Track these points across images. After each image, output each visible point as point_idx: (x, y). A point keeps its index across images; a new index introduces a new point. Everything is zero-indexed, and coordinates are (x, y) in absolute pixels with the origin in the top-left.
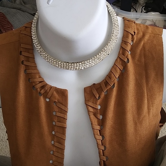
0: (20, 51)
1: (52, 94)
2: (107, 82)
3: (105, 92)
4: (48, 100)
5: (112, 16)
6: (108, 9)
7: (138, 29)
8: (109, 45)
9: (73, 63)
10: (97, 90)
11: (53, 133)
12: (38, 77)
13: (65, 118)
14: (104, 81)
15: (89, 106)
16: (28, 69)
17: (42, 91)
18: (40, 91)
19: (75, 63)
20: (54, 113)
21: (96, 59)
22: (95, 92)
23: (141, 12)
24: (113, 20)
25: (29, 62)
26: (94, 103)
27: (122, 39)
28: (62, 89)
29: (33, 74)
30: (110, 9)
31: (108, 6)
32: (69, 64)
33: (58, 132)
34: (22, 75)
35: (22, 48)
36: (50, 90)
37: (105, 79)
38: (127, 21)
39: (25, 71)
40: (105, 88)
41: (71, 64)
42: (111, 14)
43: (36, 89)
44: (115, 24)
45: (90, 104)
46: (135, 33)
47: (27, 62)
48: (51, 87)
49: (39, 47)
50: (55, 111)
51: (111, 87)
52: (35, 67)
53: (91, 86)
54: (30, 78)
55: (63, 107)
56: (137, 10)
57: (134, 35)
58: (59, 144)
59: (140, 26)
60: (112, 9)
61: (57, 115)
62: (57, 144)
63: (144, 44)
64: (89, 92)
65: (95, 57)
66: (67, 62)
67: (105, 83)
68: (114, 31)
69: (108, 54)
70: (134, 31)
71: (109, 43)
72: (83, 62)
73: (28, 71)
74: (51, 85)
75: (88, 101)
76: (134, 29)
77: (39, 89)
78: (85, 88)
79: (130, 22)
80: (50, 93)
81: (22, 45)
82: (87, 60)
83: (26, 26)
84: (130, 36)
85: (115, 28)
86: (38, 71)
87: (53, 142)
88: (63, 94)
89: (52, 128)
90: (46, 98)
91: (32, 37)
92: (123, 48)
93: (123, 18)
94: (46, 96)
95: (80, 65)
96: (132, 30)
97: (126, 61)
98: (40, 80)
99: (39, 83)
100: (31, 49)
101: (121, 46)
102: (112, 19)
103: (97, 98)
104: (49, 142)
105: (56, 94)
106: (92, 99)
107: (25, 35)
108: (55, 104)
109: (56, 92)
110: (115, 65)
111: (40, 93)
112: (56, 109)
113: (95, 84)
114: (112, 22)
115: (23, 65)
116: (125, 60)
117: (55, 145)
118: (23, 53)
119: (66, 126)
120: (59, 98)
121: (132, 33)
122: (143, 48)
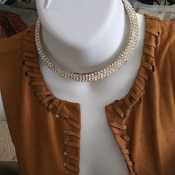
0: (23, 60)
1: (62, 109)
2: (131, 96)
3: (130, 109)
4: (57, 116)
5: (129, 14)
6: (124, 5)
7: (162, 29)
8: (126, 51)
9: (84, 74)
10: (121, 107)
11: (65, 154)
12: (44, 90)
13: (77, 137)
14: (128, 96)
15: (113, 128)
16: (33, 81)
17: (51, 107)
18: (48, 106)
19: (87, 74)
20: (65, 132)
21: (112, 68)
22: (119, 111)
23: (165, 5)
24: (130, 20)
25: (34, 73)
26: (119, 123)
27: (144, 42)
28: (72, 103)
29: (39, 86)
30: (127, 6)
31: (125, 2)
32: (79, 75)
33: (71, 153)
34: (26, 88)
35: (25, 56)
36: (59, 105)
37: (129, 93)
38: (149, 19)
39: (30, 83)
40: (131, 104)
41: (82, 75)
42: (128, 12)
43: (44, 104)
44: (134, 25)
45: (115, 124)
46: (159, 33)
47: (32, 73)
48: (61, 101)
49: (44, 56)
50: (66, 129)
51: (137, 103)
52: (42, 78)
53: (113, 103)
54: (36, 91)
55: (75, 125)
56: (160, 3)
57: (158, 36)
58: (73, 167)
59: (164, 24)
60: (129, 6)
61: (69, 134)
62: (70, 167)
63: (170, 47)
64: (111, 111)
65: (110, 66)
66: (77, 73)
67: (129, 98)
68: (132, 33)
69: (126, 62)
70: (158, 31)
71: (127, 48)
72: (95, 73)
73: (33, 84)
74: (60, 98)
75: (112, 121)
76: (158, 29)
77: (47, 104)
78: (106, 107)
79: (153, 20)
80: (59, 109)
81: (25, 54)
82: (101, 70)
83: (29, 31)
84: (153, 38)
85: (133, 29)
86: (45, 83)
87: (65, 164)
88: (75, 108)
89: (63, 148)
90: (55, 114)
91: (36, 43)
92: (146, 53)
93: (144, 15)
94: (55, 112)
95: (92, 76)
96: (156, 31)
97: (151, 69)
98: (47, 93)
99: (46, 97)
100: (35, 58)
101: (143, 52)
102: (129, 18)
103: (122, 117)
104: (61, 164)
105: (66, 109)
106: (116, 119)
107: (28, 42)
108: (65, 121)
109: (66, 106)
110: (139, 76)
111: (48, 108)
112: (67, 126)
113: (118, 100)
114: (130, 21)
115: (27, 77)
116: (149, 69)
117: (68, 168)
118: (26, 63)
119: (80, 146)
120: (70, 114)
121: (155, 35)
122: (169, 52)
